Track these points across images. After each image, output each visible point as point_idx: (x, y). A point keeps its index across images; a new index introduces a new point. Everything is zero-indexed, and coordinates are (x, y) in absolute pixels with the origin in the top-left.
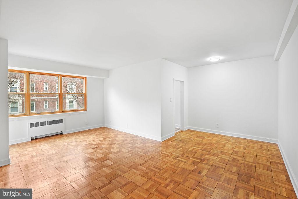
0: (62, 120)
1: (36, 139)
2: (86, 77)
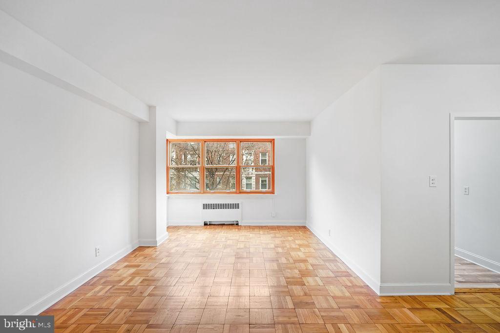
0: (238, 204)
1: (210, 225)
2: (274, 139)
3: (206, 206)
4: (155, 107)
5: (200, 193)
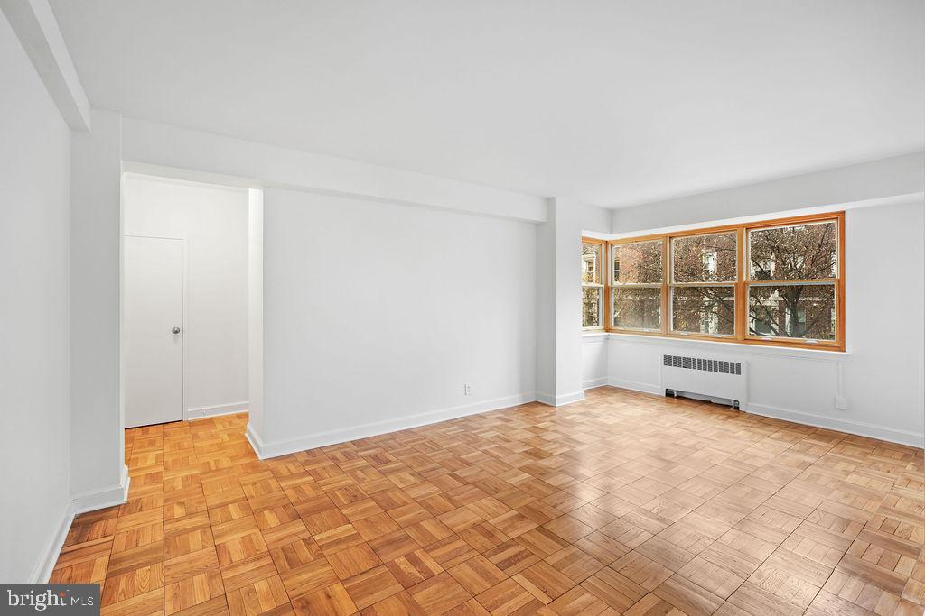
0: (738, 365)
1: (679, 397)
2: (844, 212)
3: (669, 361)
4: (554, 198)
5: (660, 335)
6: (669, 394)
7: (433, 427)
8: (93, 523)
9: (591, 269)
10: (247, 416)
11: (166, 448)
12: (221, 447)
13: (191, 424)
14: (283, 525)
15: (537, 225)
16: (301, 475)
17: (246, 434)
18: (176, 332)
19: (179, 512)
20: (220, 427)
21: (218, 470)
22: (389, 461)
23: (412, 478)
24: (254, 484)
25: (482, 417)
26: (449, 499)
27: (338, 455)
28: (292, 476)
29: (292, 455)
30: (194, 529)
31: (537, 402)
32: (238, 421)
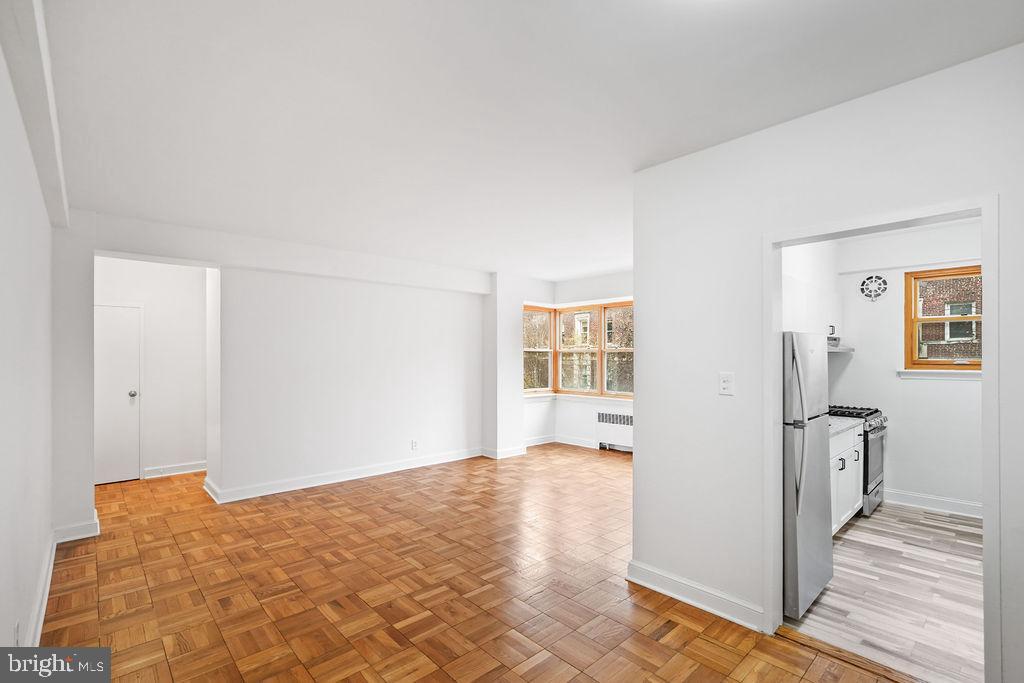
1: (610, 450)
3: (603, 418)
4: (495, 273)
5: (596, 394)
6: (602, 448)
7: (379, 477)
8: (75, 547)
9: (585, 329)
10: (204, 474)
11: (127, 499)
12: (181, 497)
13: (149, 482)
14: (237, 541)
15: (484, 296)
16: (256, 512)
17: (204, 487)
18: (133, 395)
19: (148, 538)
20: (177, 483)
21: (179, 512)
22: (333, 501)
23: (349, 511)
24: (212, 520)
25: (427, 468)
26: (376, 522)
27: (289, 498)
28: (246, 513)
29: (248, 500)
30: (164, 547)
31: (482, 457)
32: (195, 478)
